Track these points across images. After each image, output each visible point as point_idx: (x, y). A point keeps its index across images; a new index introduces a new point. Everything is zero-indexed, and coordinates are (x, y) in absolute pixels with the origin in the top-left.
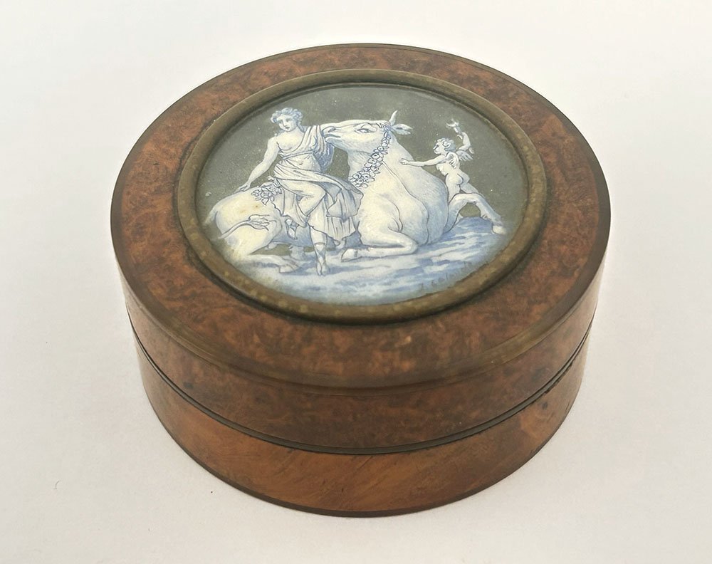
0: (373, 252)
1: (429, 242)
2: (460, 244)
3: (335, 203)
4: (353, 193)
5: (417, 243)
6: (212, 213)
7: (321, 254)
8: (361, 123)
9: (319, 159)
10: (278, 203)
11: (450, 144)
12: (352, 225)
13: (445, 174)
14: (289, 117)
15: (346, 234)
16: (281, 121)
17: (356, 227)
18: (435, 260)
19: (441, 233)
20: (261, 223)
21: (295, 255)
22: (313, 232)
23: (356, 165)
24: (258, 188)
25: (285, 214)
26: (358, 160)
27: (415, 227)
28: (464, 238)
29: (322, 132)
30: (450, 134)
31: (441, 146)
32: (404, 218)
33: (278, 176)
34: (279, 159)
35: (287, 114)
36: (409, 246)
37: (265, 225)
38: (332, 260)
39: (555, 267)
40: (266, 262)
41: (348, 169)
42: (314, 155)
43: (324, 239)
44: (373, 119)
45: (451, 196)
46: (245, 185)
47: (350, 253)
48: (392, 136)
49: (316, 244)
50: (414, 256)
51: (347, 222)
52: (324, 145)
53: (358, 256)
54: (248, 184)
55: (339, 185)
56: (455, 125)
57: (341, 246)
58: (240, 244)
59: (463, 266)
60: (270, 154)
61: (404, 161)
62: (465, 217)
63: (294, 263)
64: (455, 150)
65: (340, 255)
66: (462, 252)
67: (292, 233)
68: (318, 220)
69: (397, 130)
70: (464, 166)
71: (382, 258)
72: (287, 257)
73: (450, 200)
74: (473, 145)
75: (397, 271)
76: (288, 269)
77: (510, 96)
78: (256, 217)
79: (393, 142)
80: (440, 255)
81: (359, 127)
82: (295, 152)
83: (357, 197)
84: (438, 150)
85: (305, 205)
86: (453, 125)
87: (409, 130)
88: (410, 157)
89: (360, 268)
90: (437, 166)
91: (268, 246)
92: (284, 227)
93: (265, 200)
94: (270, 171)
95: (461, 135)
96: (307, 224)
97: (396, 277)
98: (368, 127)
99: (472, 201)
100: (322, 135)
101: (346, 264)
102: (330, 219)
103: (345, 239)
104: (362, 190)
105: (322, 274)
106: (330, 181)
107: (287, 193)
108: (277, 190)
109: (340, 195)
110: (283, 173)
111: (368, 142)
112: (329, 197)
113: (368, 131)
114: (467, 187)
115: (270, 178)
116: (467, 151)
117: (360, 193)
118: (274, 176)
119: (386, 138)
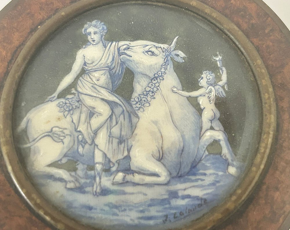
0: (137, 178)
1: (179, 175)
3: (117, 123)
4: (132, 116)
5: (171, 174)
6: (25, 120)
7: (99, 174)
8: (150, 44)
9: (112, 76)
10: (75, 118)
11: (211, 77)
12: (126, 149)
13: (202, 107)
14: (96, 30)
15: (120, 157)
16: (90, 34)
17: (129, 151)
18: (180, 194)
19: (189, 167)
20: (60, 136)
21: (80, 173)
22: (97, 151)
23: (139, 86)
24: (63, 100)
25: (78, 130)
26: (141, 84)
27: (172, 158)
28: (205, 174)
29: (119, 49)
30: (214, 69)
31: (205, 78)
32: (165, 147)
33: (79, 89)
34: (83, 72)
35: (95, 26)
36: (164, 177)
37: (62, 138)
38: (106, 182)
39: (267, 212)
40: (58, 176)
41: (132, 90)
42: (109, 72)
43: (103, 160)
44: (158, 43)
45: (203, 130)
46: (52, 96)
47: (120, 176)
48: (170, 62)
49: (97, 163)
50: (166, 187)
51: (123, 145)
52: (118, 63)
53: (126, 180)
54: (56, 94)
55: (123, 106)
56: (218, 58)
57: (114, 169)
58: (42, 154)
59: (199, 202)
60: (76, 67)
61: (175, 89)
62: (210, 154)
63: (77, 180)
64: (214, 84)
65: (112, 177)
66: (201, 189)
67: (80, 150)
68: (102, 139)
69: (175, 56)
71: (142, 185)
72: (73, 173)
73: (201, 135)
74: (228, 82)
75: (152, 200)
77: (266, 31)
78: (57, 129)
79: (170, 68)
80: (185, 189)
81: (147, 48)
82: (96, 67)
83: (134, 120)
84: (203, 82)
85: (96, 122)
86: (217, 59)
87: (184, 58)
88: (180, 87)
89: (124, 193)
90: (198, 99)
91: (61, 160)
92: (76, 143)
93: (67, 113)
94: (74, 85)
95: (221, 69)
96: (93, 141)
97: (150, 205)
98: (154, 49)
99: (217, 138)
100: (119, 53)
101: (115, 188)
102: (111, 139)
103: (118, 162)
104: (140, 114)
105: (96, 194)
106: (117, 101)
107: (84, 109)
108: (77, 104)
109: (122, 116)
110: (84, 87)
111: (151, 65)
112: (114, 117)
113: (153, 54)
114: (217, 125)
115: (73, 91)
116: (223, 87)
117: (138, 117)
118: (76, 90)
119: (166, 63)
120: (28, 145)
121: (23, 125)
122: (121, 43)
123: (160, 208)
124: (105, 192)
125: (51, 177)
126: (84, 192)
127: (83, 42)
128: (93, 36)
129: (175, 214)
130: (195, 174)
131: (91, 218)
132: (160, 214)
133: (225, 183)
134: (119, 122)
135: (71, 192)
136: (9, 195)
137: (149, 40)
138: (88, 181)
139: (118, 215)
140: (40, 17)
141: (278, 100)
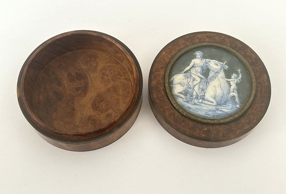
0: (206, 102)
1: (220, 104)
2: (227, 107)
4: (207, 83)
5: (217, 103)
7: (194, 98)
8: (217, 62)
9: (202, 70)
10: (189, 80)
11: (236, 76)
12: (204, 93)
13: (231, 85)
14: (199, 54)
16: (197, 55)
17: (205, 94)
18: (219, 110)
19: (224, 102)
21: (188, 97)
23: (211, 74)
24: (185, 74)
25: (189, 84)
26: (212, 73)
27: (218, 98)
28: (229, 105)
29: (206, 61)
30: (237, 73)
31: (234, 76)
32: (216, 95)
33: (191, 72)
34: (193, 66)
35: (199, 53)
36: (215, 104)
38: (196, 101)
39: (247, 121)
41: (208, 75)
42: (202, 68)
43: (196, 95)
45: (230, 92)
47: (201, 100)
48: (223, 68)
49: (194, 95)
50: (215, 107)
51: (203, 91)
52: (205, 66)
53: (202, 102)
54: (183, 72)
55: (205, 79)
57: (199, 98)
59: (225, 113)
60: (191, 65)
61: (223, 77)
63: (187, 99)
64: (236, 78)
67: (189, 90)
68: (196, 88)
69: (225, 67)
70: (237, 84)
72: (186, 97)
74: (241, 78)
75: (210, 110)
76: (185, 100)
77: (257, 65)
79: (222, 70)
80: (221, 109)
81: (215, 63)
82: (197, 66)
83: (208, 84)
84: (233, 77)
85: (195, 83)
86: (239, 70)
87: (227, 68)
88: (225, 77)
89: (201, 106)
90: (230, 82)
92: (188, 88)
94: (189, 70)
95: (240, 74)
96: (193, 88)
97: (209, 111)
98: (218, 64)
99: (235, 95)
101: (198, 104)
102: (199, 89)
103: (201, 96)
104: (210, 83)
105: (192, 104)
106: (203, 77)
107: (192, 78)
108: (190, 76)
109: (204, 82)
110: (193, 71)
111: (216, 69)
112: (201, 82)
113: (217, 65)
114: (235, 91)
115: (189, 72)
116: (239, 80)
117: (209, 84)
118: (190, 72)
119: (221, 69)
120: (173, 86)
121: (172, 79)
122: (207, 60)
123: (212, 112)
124: (195, 104)
125: (179, 96)
126: (189, 103)
127: (195, 57)
128: (198, 56)
129: (217, 115)
130: (225, 105)
131: (190, 111)
132: (212, 114)
133: (235, 109)
134: (203, 85)
135: (184, 102)
136: (165, 99)
137: (216, 60)
138: (190, 100)
139: (198, 112)
140: (182, 47)
141: (257, 87)
